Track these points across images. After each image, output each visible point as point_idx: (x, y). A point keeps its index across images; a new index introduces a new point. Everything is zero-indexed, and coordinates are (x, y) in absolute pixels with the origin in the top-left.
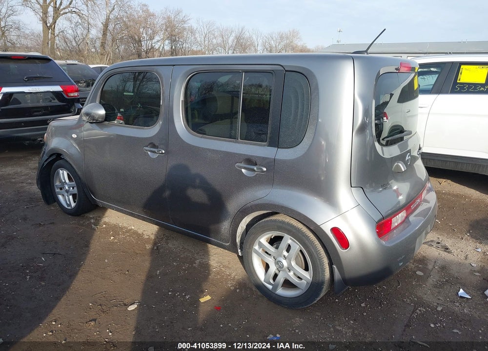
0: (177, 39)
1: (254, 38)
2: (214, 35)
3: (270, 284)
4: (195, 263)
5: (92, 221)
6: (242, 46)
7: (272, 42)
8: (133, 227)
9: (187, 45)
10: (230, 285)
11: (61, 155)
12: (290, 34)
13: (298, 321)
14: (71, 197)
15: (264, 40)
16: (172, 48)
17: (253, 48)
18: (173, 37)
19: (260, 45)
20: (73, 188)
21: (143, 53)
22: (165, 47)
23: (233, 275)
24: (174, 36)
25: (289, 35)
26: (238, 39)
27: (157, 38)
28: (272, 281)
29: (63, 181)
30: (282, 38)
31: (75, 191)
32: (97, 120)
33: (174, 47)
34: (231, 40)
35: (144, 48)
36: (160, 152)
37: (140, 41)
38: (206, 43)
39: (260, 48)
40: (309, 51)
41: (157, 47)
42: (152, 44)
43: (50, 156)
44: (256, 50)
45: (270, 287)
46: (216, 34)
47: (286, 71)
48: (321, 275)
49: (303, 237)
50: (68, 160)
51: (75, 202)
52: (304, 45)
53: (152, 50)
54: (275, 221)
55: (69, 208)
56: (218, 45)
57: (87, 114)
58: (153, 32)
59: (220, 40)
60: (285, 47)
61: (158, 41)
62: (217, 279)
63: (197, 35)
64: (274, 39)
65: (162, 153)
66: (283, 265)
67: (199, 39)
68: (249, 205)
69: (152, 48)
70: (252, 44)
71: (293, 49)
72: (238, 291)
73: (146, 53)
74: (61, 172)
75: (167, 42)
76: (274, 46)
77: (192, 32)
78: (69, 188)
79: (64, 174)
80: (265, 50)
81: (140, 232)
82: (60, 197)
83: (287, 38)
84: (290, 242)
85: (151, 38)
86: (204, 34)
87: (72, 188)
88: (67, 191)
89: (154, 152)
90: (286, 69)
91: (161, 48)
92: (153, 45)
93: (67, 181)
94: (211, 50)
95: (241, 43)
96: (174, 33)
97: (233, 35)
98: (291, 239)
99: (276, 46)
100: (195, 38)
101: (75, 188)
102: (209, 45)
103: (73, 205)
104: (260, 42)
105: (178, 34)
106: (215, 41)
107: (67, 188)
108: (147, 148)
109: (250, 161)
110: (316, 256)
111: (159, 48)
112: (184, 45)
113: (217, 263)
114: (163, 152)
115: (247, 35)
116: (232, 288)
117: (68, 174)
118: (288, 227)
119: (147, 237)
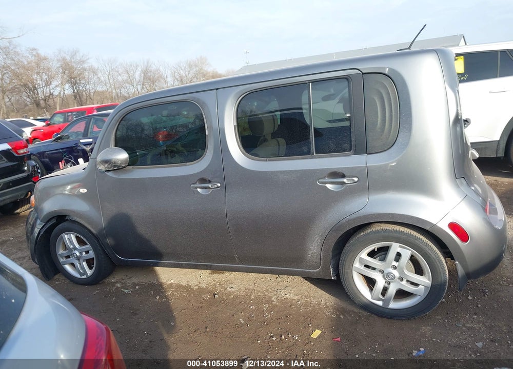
0: (78, 81)
1: (161, 69)
2: (118, 72)
3: (379, 300)
4: (273, 301)
5: (119, 285)
6: (150, 79)
7: (181, 71)
8: (172, 281)
9: (90, 87)
10: (328, 313)
11: (66, 216)
12: (198, 60)
13: (426, 329)
14: (85, 264)
15: (172, 71)
16: (74, 91)
17: (162, 81)
18: (73, 80)
19: (169, 76)
20: (87, 252)
21: (42, 102)
22: (66, 92)
23: (323, 302)
24: (74, 78)
25: (197, 62)
26: (145, 72)
27: (54, 83)
28: (381, 297)
29: (71, 247)
30: (190, 66)
31: (92, 254)
32: (119, 166)
33: (76, 91)
34: (138, 75)
35: (41, 96)
36: (216, 186)
37: (35, 88)
38: (111, 81)
39: (170, 79)
40: (220, 76)
41: (56, 93)
42: (50, 90)
43: (48, 222)
44: (166, 82)
45: (380, 303)
46: (120, 71)
47: (363, 74)
48: (442, 275)
49: (416, 241)
50: (78, 220)
51: (90, 268)
52: (215, 71)
53: (51, 97)
54: (378, 231)
55: (84, 277)
56: (124, 82)
57: (106, 162)
58: (48, 77)
59: (125, 77)
60: (196, 76)
61: (57, 86)
62: (310, 310)
63: (100, 75)
64: (183, 68)
65: (218, 187)
66: (394, 275)
67: (102, 78)
68: (344, 221)
69: (51, 94)
70: (161, 77)
71: (204, 75)
72: (342, 317)
73: (45, 100)
74: (66, 237)
75: (67, 86)
76: (184, 75)
77: (94, 72)
78: (80, 253)
79: (70, 238)
80: (176, 80)
81: (184, 283)
82: (68, 268)
83: (196, 66)
84: (399, 250)
85: (48, 84)
86: (107, 73)
87: (84, 253)
88: (78, 258)
89: (206, 188)
90: (363, 72)
91: (62, 93)
92: (52, 91)
93: (77, 246)
94: (118, 88)
95: (149, 77)
96: (73, 75)
97: (139, 69)
98: (400, 246)
99: (186, 75)
100: (99, 78)
101: (91, 252)
102: (114, 83)
103: (89, 272)
104: (169, 73)
105: (79, 75)
106: (120, 78)
107: (78, 254)
108: (196, 185)
109: (336, 175)
110: (435, 257)
111: (60, 93)
112: (88, 87)
113: (296, 295)
114: (219, 185)
115: (153, 68)
116: (334, 316)
117: (77, 237)
118: (396, 235)
119: (197, 287)
